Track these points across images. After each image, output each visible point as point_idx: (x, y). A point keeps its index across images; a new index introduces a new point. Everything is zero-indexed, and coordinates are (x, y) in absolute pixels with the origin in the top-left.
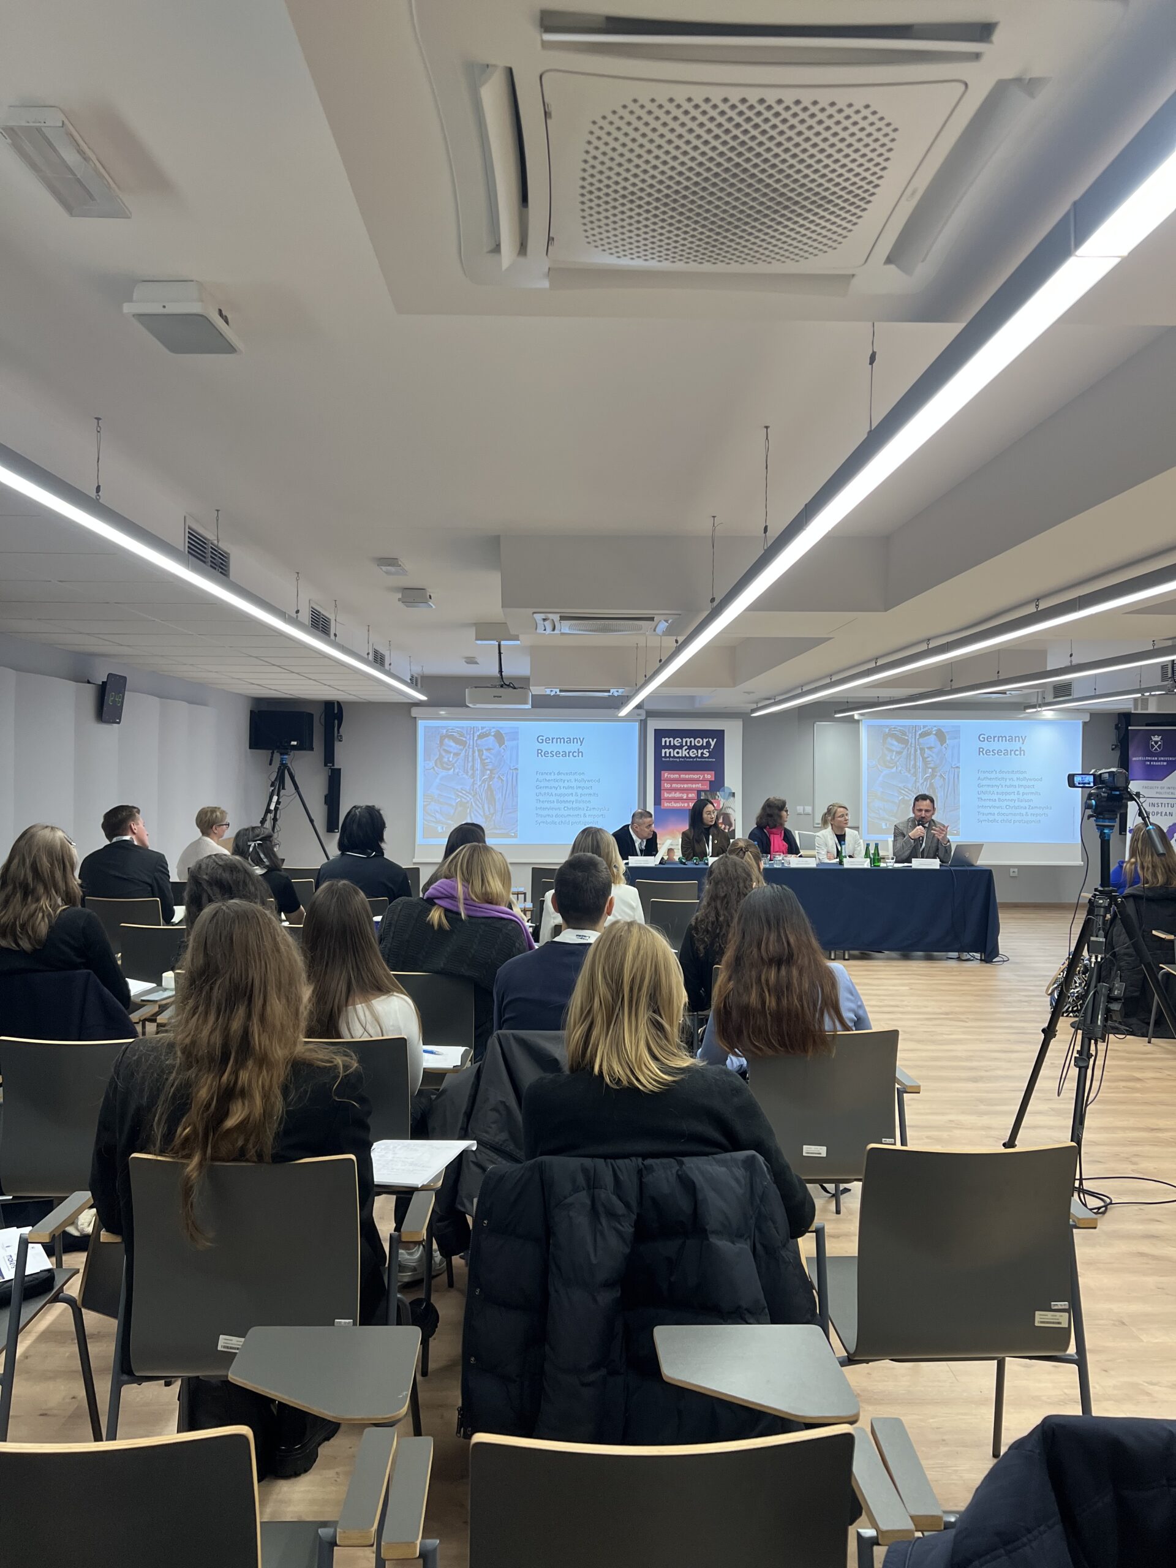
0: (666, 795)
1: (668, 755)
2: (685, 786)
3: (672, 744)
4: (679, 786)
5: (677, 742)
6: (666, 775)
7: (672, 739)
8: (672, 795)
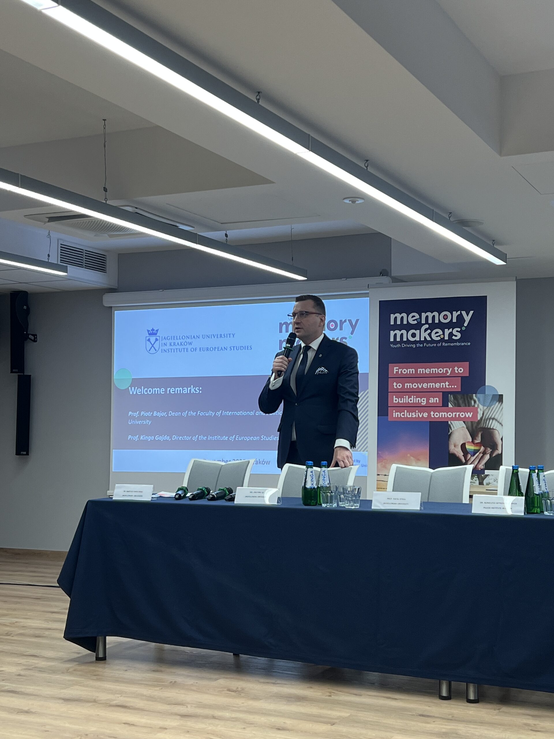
0: (396, 400)
1: (398, 339)
2: (425, 385)
3: (405, 322)
4: (415, 386)
5: (412, 319)
6: (395, 369)
7: (404, 315)
8: (406, 400)
